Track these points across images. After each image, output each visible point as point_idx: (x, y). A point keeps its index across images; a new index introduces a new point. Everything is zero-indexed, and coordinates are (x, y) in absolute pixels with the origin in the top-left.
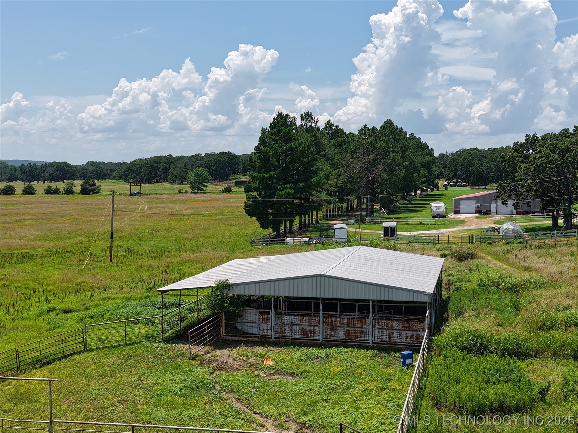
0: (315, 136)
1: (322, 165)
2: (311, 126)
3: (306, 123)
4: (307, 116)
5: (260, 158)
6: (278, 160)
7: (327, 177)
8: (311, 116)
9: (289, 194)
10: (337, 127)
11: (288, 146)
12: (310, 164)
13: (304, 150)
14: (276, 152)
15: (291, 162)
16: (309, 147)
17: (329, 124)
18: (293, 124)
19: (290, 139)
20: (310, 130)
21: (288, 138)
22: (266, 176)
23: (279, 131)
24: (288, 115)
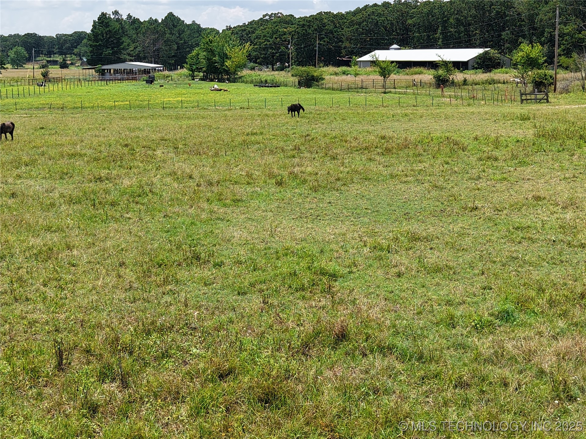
0: (121, 24)
1: (126, 40)
2: (118, 18)
3: (115, 16)
4: (116, 13)
5: (93, 35)
6: (103, 37)
7: (128, 45)
8: (118, 12)
9: (109, 53)
10: (134, 18)
11: (108, 29)
12: (119, 39)
13: (116, 31)
14: (102, 32)
15: (109, 38)
16: (119, 30)
17: (129, 16)
18: (110, 18)
19: (109, 26)
20: (118, 20)
21: (107, 25)
22: (98, 44)
23: (103, 22)
24: (106, 13)
